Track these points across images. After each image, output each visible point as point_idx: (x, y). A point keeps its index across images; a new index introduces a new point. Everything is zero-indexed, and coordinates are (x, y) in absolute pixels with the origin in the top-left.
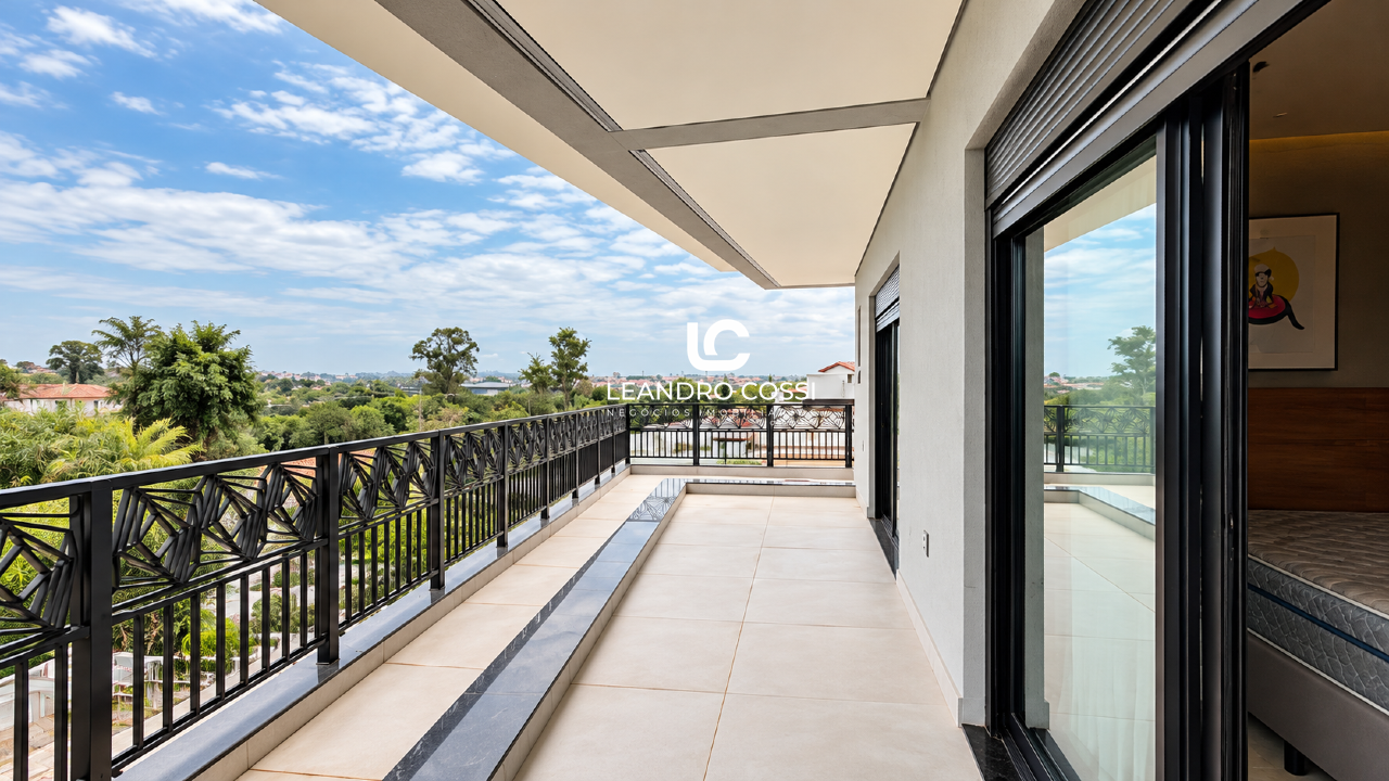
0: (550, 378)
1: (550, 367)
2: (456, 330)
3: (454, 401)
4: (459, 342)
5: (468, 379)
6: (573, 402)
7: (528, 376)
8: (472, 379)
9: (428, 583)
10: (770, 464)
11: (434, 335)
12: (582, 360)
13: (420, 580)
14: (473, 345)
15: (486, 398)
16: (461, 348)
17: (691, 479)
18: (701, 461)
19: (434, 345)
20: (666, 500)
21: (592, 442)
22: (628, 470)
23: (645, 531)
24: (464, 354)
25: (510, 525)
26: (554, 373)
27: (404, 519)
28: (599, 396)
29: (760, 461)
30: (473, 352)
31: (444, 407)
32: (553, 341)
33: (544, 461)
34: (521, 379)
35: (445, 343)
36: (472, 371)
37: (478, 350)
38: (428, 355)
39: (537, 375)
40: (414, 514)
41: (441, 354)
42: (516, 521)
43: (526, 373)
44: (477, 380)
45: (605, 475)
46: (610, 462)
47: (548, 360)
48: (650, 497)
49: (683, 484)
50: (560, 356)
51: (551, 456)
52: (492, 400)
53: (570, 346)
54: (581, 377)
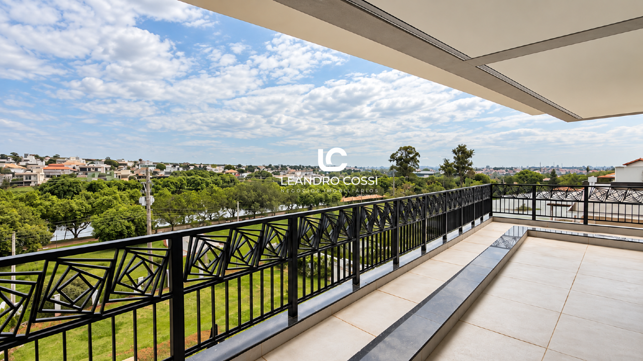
0: (453, 169)
1: (452, 164)
2: (409, 147)
3: (408, 180)
4: (409, 153)
5: (415, 170)
6: (464, 182)
7: (443, 168)
8: (417, 170)
9: (392, 262)
10: (586, 223)
11: (399, 150)
12: (470, 160)
13: (389, 259)
14: (417, 154)
15: (423, 179)
16: (411, 156)
17: (530, 228)
18: (537, 218)
19: (399, 155)
20: (515, 238)
21: (470, 204)
22: (491, 219)
23: (501, 253)
24: (412, 158)
25: (428, 241)
26: (455, 167)
27: (383, 233)
28: (478, 178)
29: (579, 220)
30: (417, 157)
31: (405, 183)
32: (454, 152)
33: (445, 212)
34: (440, 170)
35: (404, 153)
36: (417, 166)
37: (419, 156)
38: (396, 160)
39: (447, 168)
40: (387, 232)
41: (402, 159)
42: (430, 240)
43: (442, 167)
44: (419, 170)
45: (477, 221)
46: (480, 215)
47: (452, 160)
48: (504, 235)
49: (525, 231)
50: (458, 159)
51: (448, 210)
52: (426, 179)
53: (463, 154)
54: (469, 169)
